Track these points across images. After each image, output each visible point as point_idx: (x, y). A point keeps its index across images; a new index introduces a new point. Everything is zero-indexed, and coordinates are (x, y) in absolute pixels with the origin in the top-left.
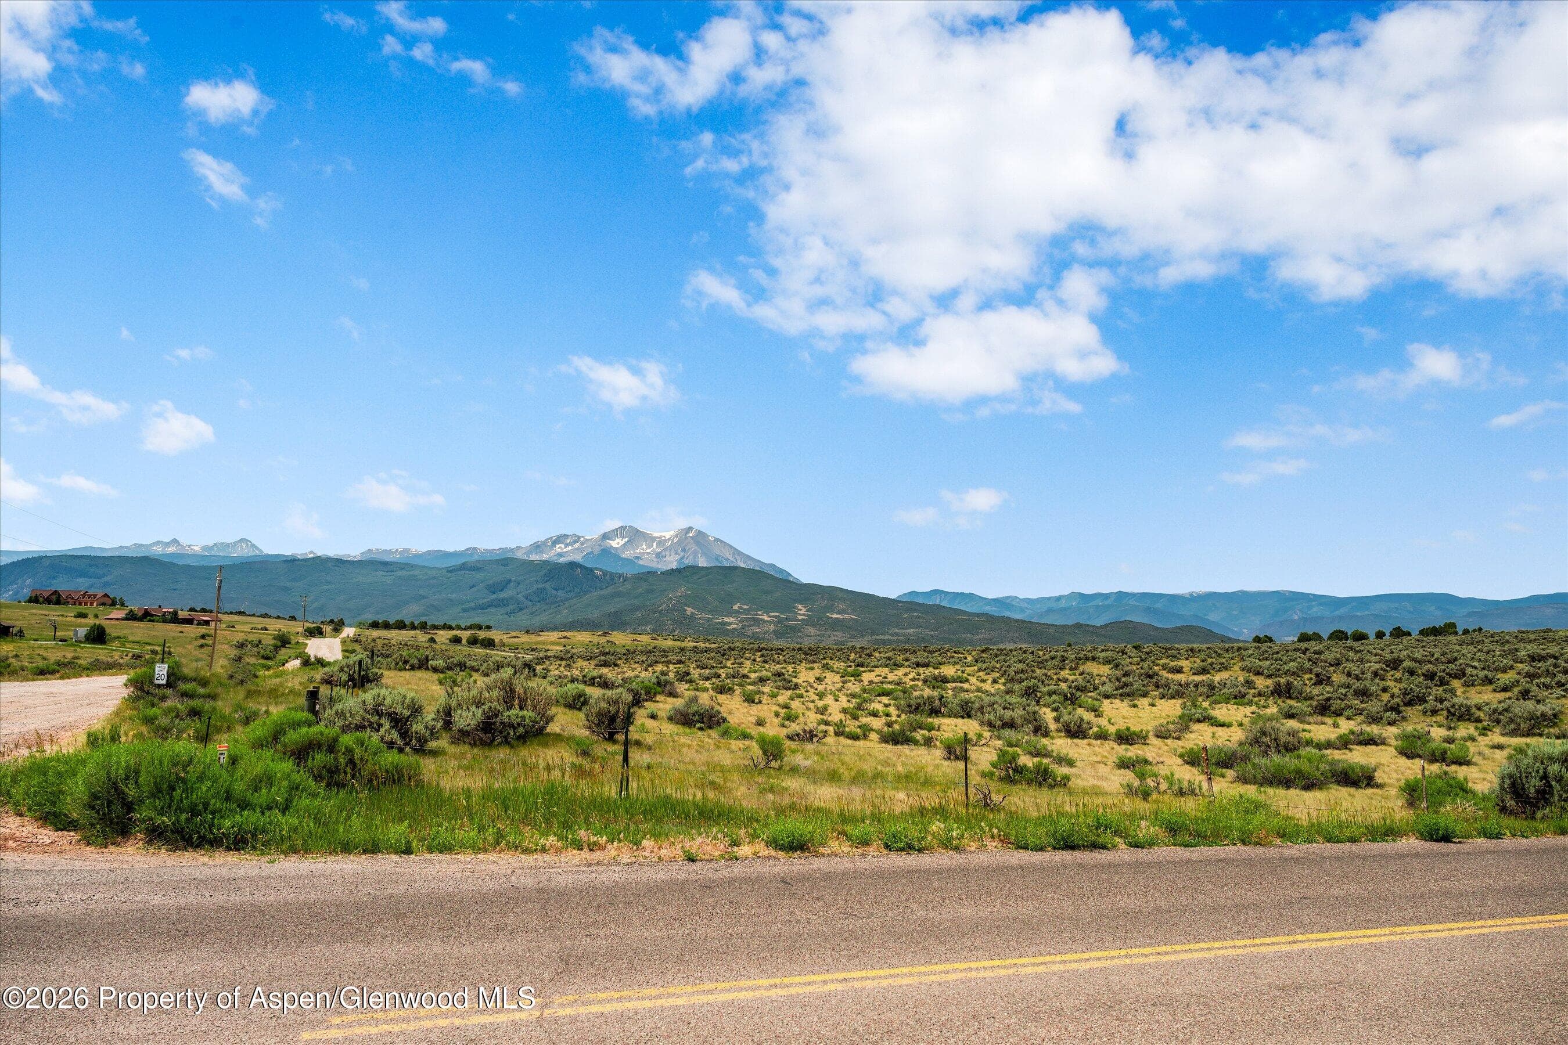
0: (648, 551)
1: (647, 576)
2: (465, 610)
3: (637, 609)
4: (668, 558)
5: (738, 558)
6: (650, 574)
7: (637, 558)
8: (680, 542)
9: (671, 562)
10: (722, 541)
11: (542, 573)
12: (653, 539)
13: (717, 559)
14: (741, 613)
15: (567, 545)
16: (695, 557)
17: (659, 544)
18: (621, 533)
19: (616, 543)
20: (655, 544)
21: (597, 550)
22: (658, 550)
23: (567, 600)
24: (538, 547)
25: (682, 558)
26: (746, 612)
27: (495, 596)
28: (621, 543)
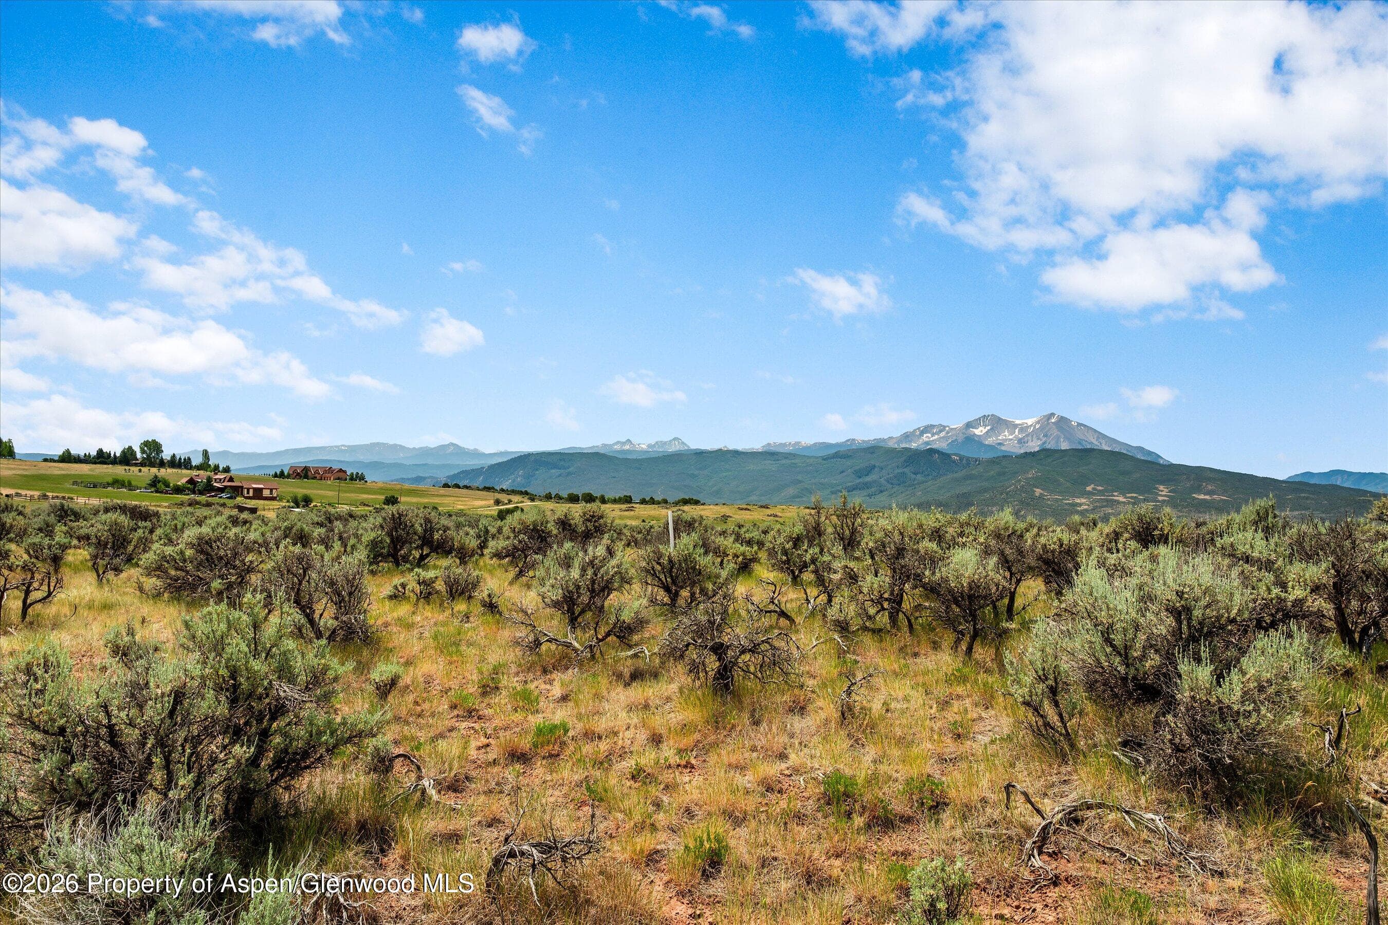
0: (1011, 437)
1: (1003, 459)
2: (833, 492)
3: (986, 490)
4: (1030, 444)
5: (1103, 442)
6: (1006, 457)
7: (1000, 444)
8: (1042, 428)
9: (1034, 446)
10: (1085, 426)
12: (1016, 426)
13: (1080, 443)
14: (1094, 494)
15: (933, 434)
16: (1058, 442)
17: (1021, 430)
18: (983, 422)
19: (979, 431)
20: (1017, 431)
21: (961, 438)
22: (1020, 436)
23: (923, 482)
24: (908, 436)
25: (1044, 443)
26: (1101, 493)
27: (861, 480)
28: (985, 431)
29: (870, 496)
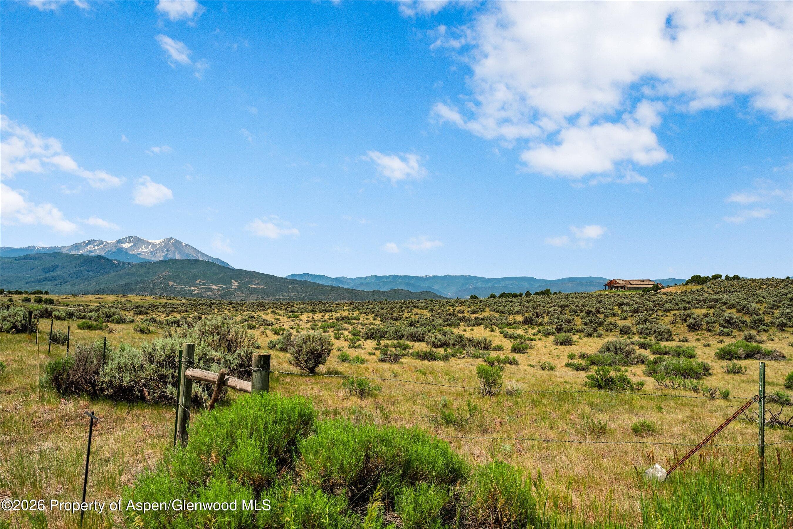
0: (146, 250)
1: (146, 264)
2: (27, 283)
3: (139, 282)
4: (158, 255)
5: (199, 255)
7: (140, 254)
8: (165, 246)
9: (160, 257)
11: (79, 262)
12: (149, 244)
13: (187, 255)
14: (201, 285)
15: (95, 246)
16: (174, 254)
17: (152, 247)
18: (129, 240)
19: (126, 245)
20: (150, 247)
21: (114, 249)
22: (152, 250)
23: (95, 277)
24: (76, 246)
25: (166, 255)
26: (204, 284)
27: (47, 275)
28: (130, 245)
29: (57, 285)
